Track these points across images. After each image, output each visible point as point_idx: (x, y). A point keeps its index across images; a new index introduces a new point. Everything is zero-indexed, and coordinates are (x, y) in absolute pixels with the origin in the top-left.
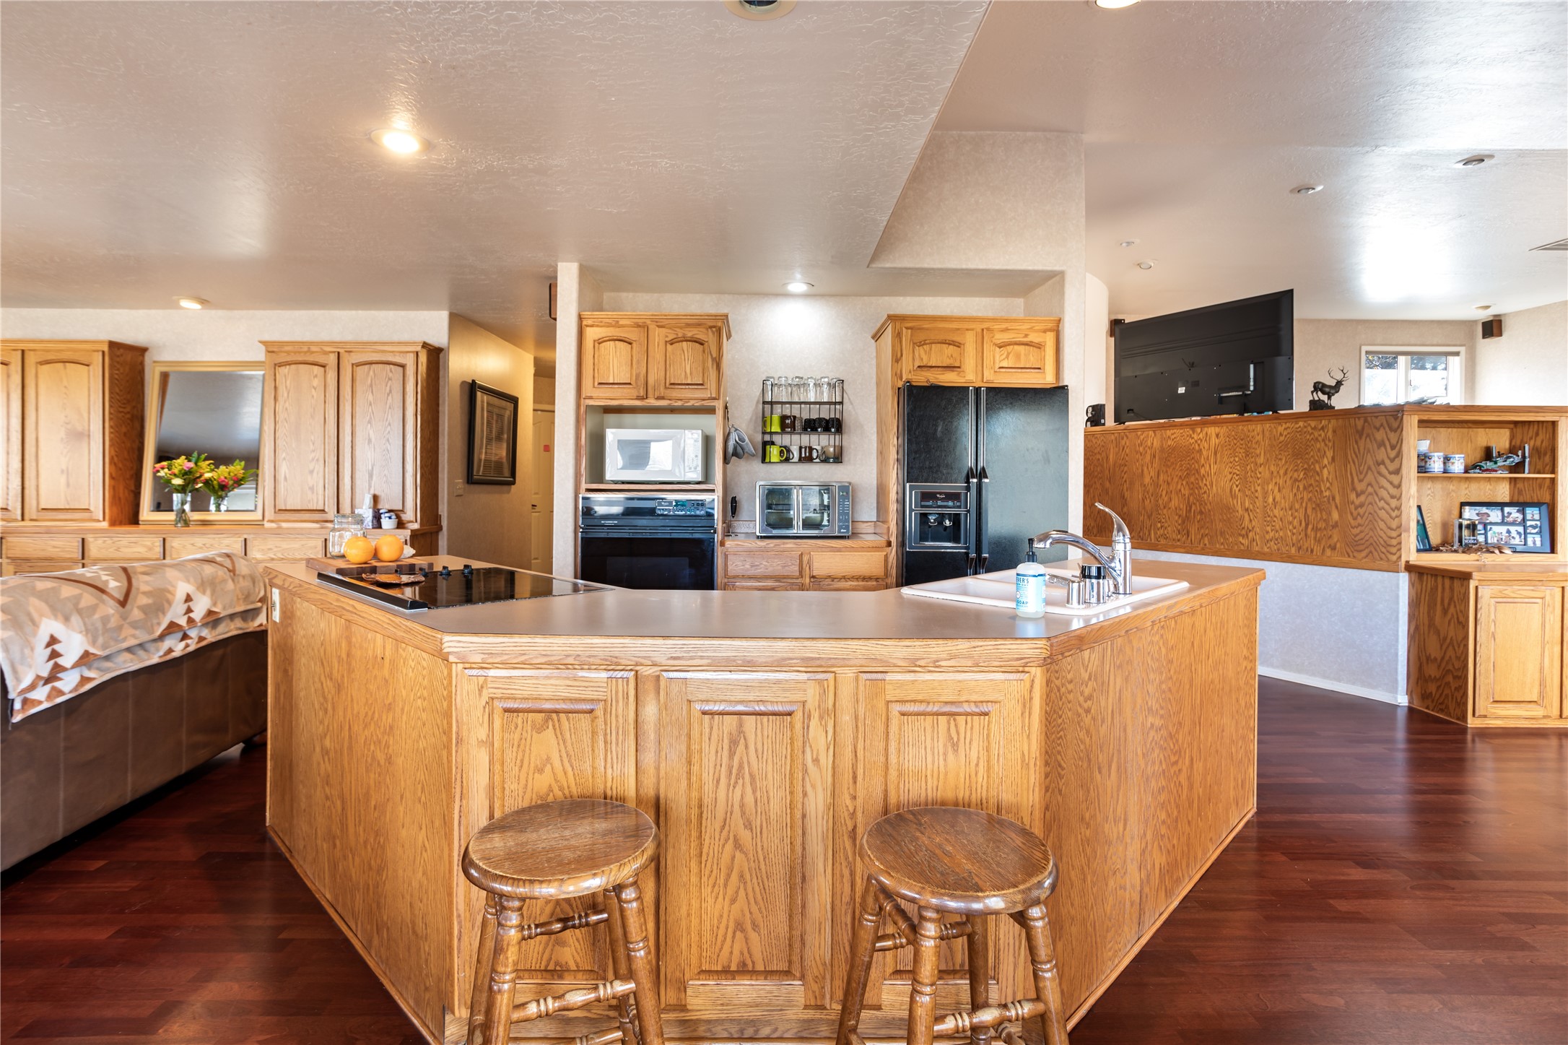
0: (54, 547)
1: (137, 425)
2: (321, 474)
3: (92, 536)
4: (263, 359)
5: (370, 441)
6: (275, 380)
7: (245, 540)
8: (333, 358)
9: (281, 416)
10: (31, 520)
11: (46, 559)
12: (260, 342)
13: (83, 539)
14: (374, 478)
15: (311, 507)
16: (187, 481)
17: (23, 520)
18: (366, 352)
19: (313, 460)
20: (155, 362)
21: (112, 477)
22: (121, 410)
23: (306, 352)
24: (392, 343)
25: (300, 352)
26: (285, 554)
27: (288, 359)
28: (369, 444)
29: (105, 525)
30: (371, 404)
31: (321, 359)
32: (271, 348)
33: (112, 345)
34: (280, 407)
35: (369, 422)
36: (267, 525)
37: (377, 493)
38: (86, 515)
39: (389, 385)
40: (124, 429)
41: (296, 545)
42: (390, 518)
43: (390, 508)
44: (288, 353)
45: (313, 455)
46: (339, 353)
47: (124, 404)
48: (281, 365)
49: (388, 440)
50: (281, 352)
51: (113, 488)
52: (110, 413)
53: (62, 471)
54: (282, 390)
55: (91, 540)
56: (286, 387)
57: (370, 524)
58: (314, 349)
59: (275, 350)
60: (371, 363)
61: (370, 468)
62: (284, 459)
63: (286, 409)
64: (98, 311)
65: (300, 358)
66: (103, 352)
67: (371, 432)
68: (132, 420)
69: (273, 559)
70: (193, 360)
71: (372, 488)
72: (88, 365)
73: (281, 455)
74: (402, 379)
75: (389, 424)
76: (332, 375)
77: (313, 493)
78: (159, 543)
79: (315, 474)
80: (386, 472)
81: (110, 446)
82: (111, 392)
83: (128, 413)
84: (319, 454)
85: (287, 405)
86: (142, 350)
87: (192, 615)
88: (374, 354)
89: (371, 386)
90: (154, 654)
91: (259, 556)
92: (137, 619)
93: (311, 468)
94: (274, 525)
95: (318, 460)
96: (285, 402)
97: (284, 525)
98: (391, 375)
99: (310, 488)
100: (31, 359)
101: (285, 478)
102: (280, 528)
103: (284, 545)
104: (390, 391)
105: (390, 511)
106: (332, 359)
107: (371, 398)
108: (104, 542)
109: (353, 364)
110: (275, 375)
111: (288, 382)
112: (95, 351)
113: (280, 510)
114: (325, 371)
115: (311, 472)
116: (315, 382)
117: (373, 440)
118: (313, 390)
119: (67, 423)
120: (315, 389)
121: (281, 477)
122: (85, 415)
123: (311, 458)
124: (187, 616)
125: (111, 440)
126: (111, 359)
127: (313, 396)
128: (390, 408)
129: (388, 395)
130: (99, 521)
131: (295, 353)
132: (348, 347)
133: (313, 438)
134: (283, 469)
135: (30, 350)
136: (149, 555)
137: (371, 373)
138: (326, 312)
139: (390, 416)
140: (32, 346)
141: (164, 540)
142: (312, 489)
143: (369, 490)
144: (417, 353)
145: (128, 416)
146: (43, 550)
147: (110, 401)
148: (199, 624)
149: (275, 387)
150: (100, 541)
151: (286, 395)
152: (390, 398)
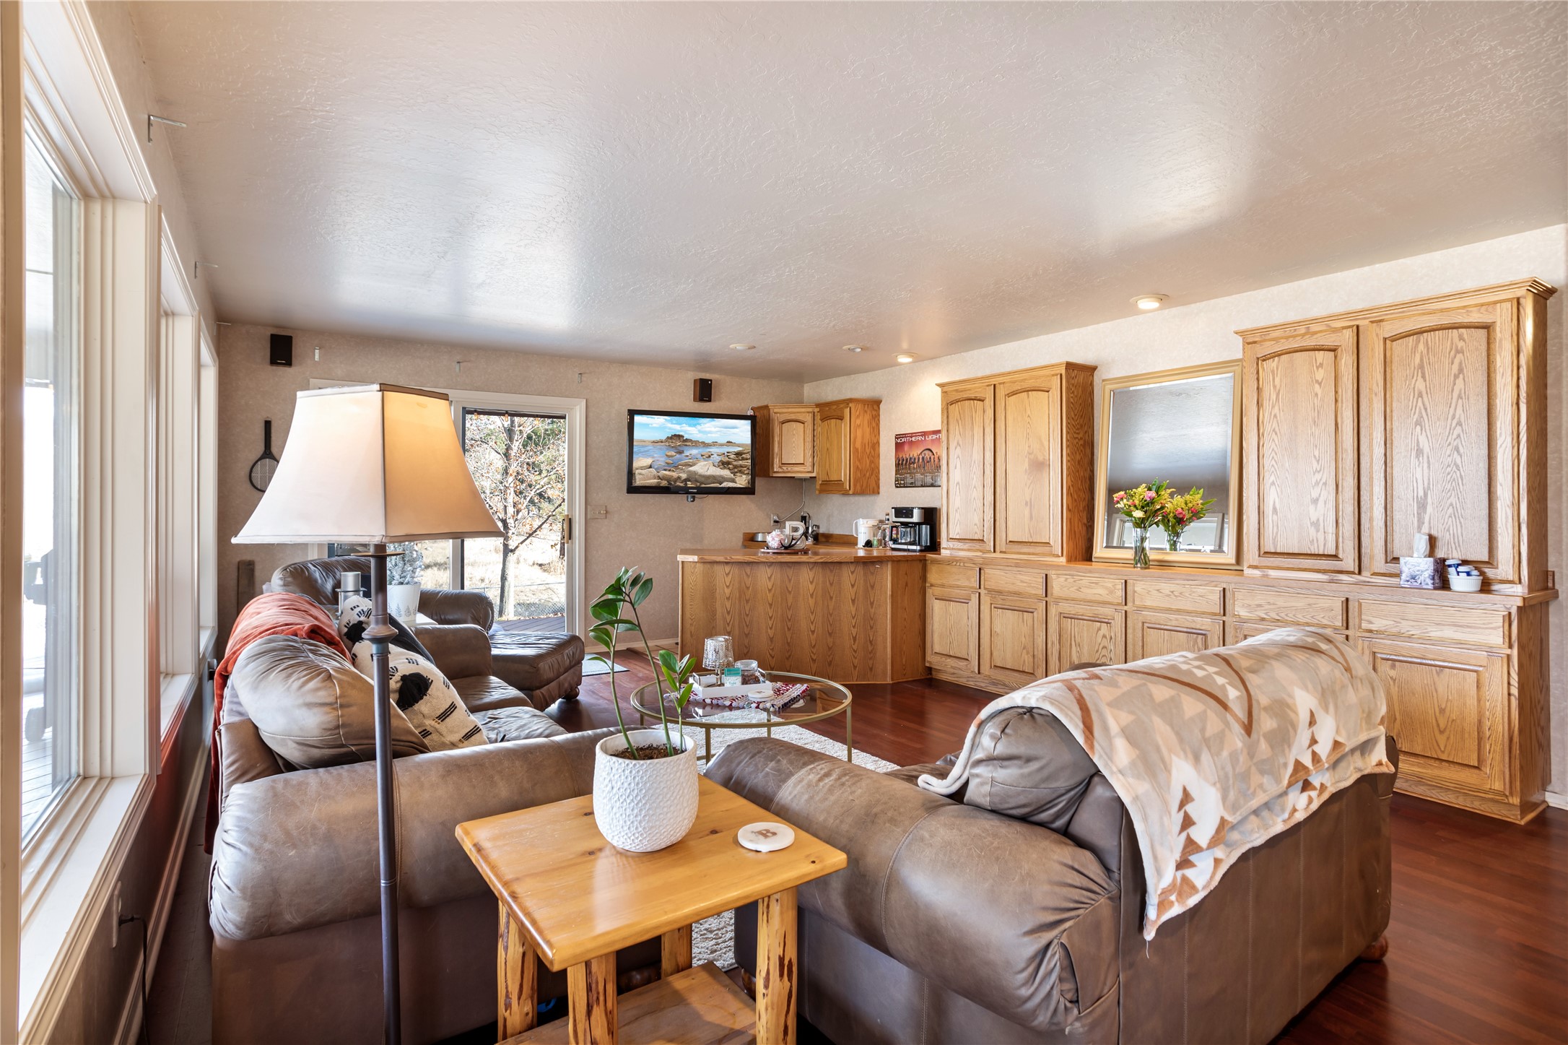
0: (1022, 582)
1: (1088, 451)
2: (1331, 504)
3: (1054, 572)
4: (1240, 356)
5: (1419, 452)
6: (1258, 379)
7: (1224, 589)
8: (1349, 336)
9: (1267, 427)
10: (1001, 552)
11: (1015, 593)
12: (1236, 333)
13: (1046, 575)
14: (1429, 509)
15: (1314, 550)
16: (1148, 514)
17: (994, 551)
18: (1409, 317)
19: (1317, 483)
20: (1103, 381)
21: (1068, 509)
22: (1076, 436)
23: (1303, 335)
24: (1461, 294)
25: (1294, 337)
26: (1283, 615)
27: (1277, 348)
28: (1417, 457)
29: (1063, 560)
30: (1420, 395)
31: (1328, 341)
32: (1250, 338)
33: (1070, 366)
34: (1266, 415)
35: (1418, 423)
36: (1247, 572)
37: (1434, 533)
38: (1047, 549)
39: (1457, 361)
40: (1078, 457)
41: (1300, 603)
42: (1468, 574)
43: (1464, 558)
44: (1276, 340)
45: (1318, 476)
46: (1358, 327)
47: (1078, 429)
48: (1265, 358)
49: (1457, 449)
50: (1265, 340)
51: (1070, 521)
52: (1067, 440)
53: (1026, 503)
54: (1268, 391)
55: (1054, 577)
56: (1275, 387)
57: (1430, 582)
58: (1314, 328)
59: (1256, 339)
60: (1420, 332)
61: (1421, 493)
62: (1273, 483)
63: (1275, 416)
64: (1050, 336)
65: (1295, 344)
66: (1061, 375)
67: (1422, 439)
68: (1084, 446)
69: (1263, 619)
70: (1144, 372)
71: (1426, 525)
72: (1048, 392)
73: (1269, 479)
74: (1484, 347)
75: (1459, 424)
76: (1347, 361)
77: (1318, 531)
78: (1120, 586)
79: (1321, 503)
80: (1453, 500)
81: (1067, 476)
82: (1068, 418)
83: (1081, 438)
84: (1328, 476)
85: (1276, 410)
86: (1091, 370)
87: (1316, 748)
88: (1425, 318)
89: (1421, 366)
90: (1278, 816)
91: (1243, 613)
92: (1265, 757)
93: (1315, 495)
94: (1257, 573)
95: (1325, 484)
96: (1273, 407)
97: (1273, 573)
98: (1461, 344)
99: (1312, 524)
100: (1001, 392)
101: (1275, 510)
102: (1266, 576)
103: (1281, 602)
104: (1461, 370)
105: (1465, 562)
106: (1347, 338)
107: (1420, 385)
108: (1066, 579)
109: (1385, 339)
110: (1258, 373)
111: (1277, 380)
112: (1053, 375)
113: (1266, 553)
114: (1336, 357)
115: (1315, 501)
116: (1320, 375)
117: (1426, 449)
118: (1317, 386)
119: (1030, 454)
120: (1320, 384)
121: (1268, 510)
122: (1046, 444)
123: (1314, 481)
124: (1310, 750)
125: (1068, 469)
126: (1067, 381)
127: (1316, 395)
128: (1460, 397)
129: (1456, 377)
130: (1058, 556)
131: (1287, 338)
132: (1375, 316)
133: (1317, 453)
134: (1271, 497)
135: (1000, 384)
136: (1109, 599)
137: (1421, 346)
138: (1320, 280)
139: (1459, 411)
140: (1001, 379)
141: (1126, 582)
142: (1316, 524)
143: (1419, 528)
144: (1518, 299)
145: (1081, 442)
146: (1013, 584)
147: (1067, 426)
148: (1326, 765)
149: (1258, 388)
150: (1062, 579)
151: (1274, 397)
152: (1460, 382)
